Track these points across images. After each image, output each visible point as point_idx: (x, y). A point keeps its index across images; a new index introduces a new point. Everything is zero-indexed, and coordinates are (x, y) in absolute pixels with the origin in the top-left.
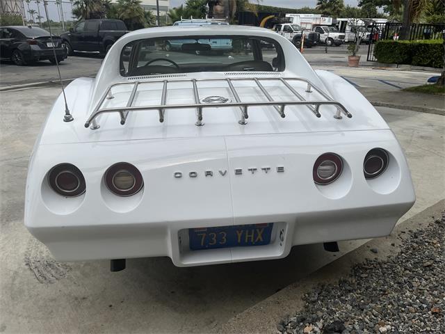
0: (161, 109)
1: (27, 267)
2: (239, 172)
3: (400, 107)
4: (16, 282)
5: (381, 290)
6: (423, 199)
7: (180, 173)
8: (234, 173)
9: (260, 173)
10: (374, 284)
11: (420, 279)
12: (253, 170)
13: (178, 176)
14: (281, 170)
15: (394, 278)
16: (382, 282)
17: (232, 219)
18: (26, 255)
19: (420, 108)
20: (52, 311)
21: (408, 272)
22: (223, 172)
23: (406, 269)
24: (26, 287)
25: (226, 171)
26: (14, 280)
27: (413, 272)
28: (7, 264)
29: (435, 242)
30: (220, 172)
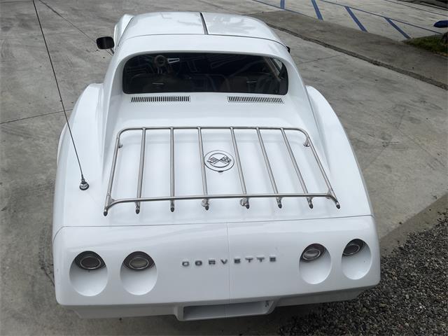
0: (172, 200)
1: (42, 272)
2: (237, 261)
3: (399, 71)
4: (36, 289)
5: (340, 329)
6: (395, 207)
7: (188, 263)
8: (233, 261)
9: (255, 262)
10: (337, 321)
11: (373, 321)
12: (250, 260)
13: (185, 264)
14: (273, 259)
15: (353, 315)
16: (342, 318)
17: (229, 300)
18: (39, 257)
19: (417, 75)
20: (71, 323)
21: (365, 309)
22: (224, 260)
23: (364, 306)
24: (45, 294)
25: (226, 261)
26: (33, 286)
27: (370, 309)
28: (24, 267)
29: (394, 273)
30: (222, 261)
